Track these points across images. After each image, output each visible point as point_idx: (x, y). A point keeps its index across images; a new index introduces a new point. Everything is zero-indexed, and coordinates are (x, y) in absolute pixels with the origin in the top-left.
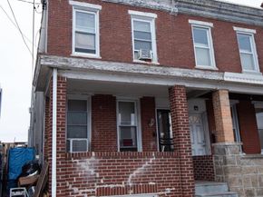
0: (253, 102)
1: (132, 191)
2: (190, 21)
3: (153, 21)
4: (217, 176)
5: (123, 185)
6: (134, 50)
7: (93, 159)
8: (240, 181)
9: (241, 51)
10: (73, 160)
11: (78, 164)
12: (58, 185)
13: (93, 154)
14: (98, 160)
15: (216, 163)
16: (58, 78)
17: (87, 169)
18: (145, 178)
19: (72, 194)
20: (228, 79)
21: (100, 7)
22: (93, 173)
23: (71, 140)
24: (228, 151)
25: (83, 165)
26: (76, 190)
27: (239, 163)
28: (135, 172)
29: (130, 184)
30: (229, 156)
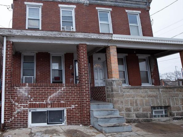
0: (137, 55)
1: (50, 106)
2: (97, 8)
3: (74, 9)
4: (107, 99)
5: (45, 103)
6: (62, 27)
7: (27, 87)
8: (122, 102)
9: (130, 24)
10: (15, 88)
11: (18, 89)
12: (5, 101)
13: (27, 84)
14: (30, 88)
15: (107, 91)
16: (7, 42)
17: (24, 92)
18: (58, 99)
19: (15, 106)
20: (116, 39)
21: (42, 4)
22: (26, 95)
23: (24, 77)
24: (115, 83)
25: (21, 90)
26: (17, 104)
27: (122, 91)
28: (52, 95)
29: (49, 102)
30: (115, 86)
